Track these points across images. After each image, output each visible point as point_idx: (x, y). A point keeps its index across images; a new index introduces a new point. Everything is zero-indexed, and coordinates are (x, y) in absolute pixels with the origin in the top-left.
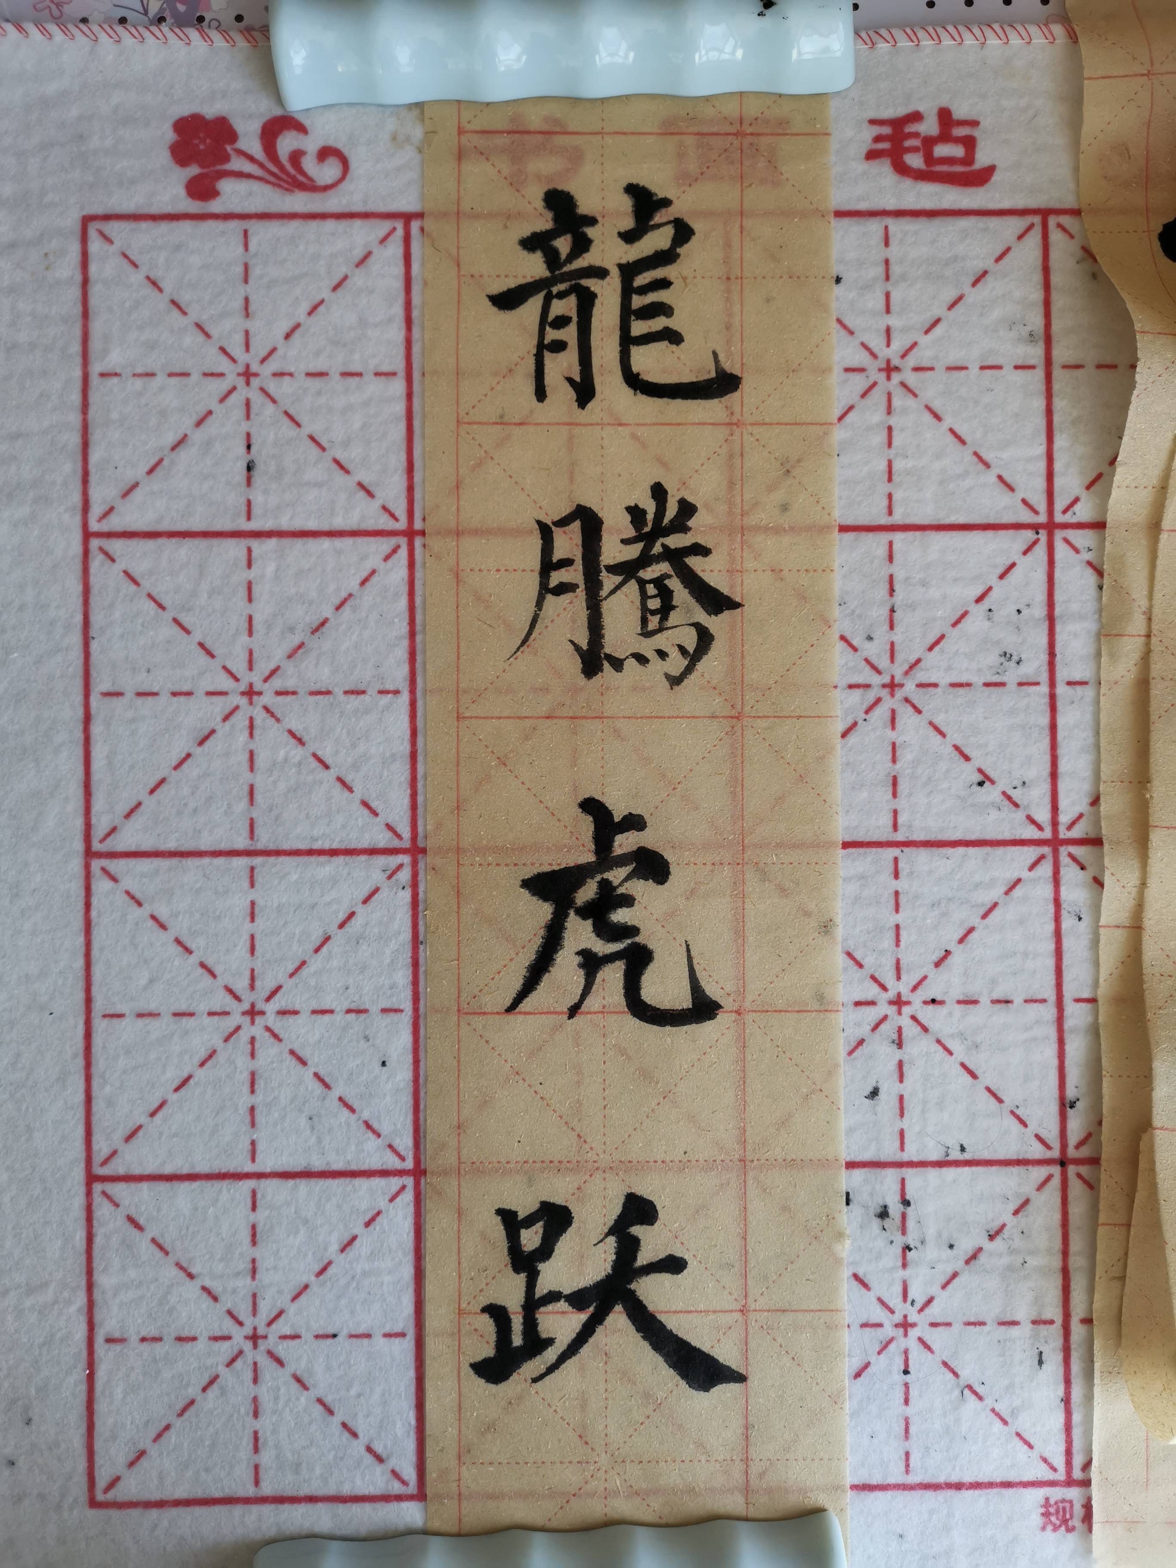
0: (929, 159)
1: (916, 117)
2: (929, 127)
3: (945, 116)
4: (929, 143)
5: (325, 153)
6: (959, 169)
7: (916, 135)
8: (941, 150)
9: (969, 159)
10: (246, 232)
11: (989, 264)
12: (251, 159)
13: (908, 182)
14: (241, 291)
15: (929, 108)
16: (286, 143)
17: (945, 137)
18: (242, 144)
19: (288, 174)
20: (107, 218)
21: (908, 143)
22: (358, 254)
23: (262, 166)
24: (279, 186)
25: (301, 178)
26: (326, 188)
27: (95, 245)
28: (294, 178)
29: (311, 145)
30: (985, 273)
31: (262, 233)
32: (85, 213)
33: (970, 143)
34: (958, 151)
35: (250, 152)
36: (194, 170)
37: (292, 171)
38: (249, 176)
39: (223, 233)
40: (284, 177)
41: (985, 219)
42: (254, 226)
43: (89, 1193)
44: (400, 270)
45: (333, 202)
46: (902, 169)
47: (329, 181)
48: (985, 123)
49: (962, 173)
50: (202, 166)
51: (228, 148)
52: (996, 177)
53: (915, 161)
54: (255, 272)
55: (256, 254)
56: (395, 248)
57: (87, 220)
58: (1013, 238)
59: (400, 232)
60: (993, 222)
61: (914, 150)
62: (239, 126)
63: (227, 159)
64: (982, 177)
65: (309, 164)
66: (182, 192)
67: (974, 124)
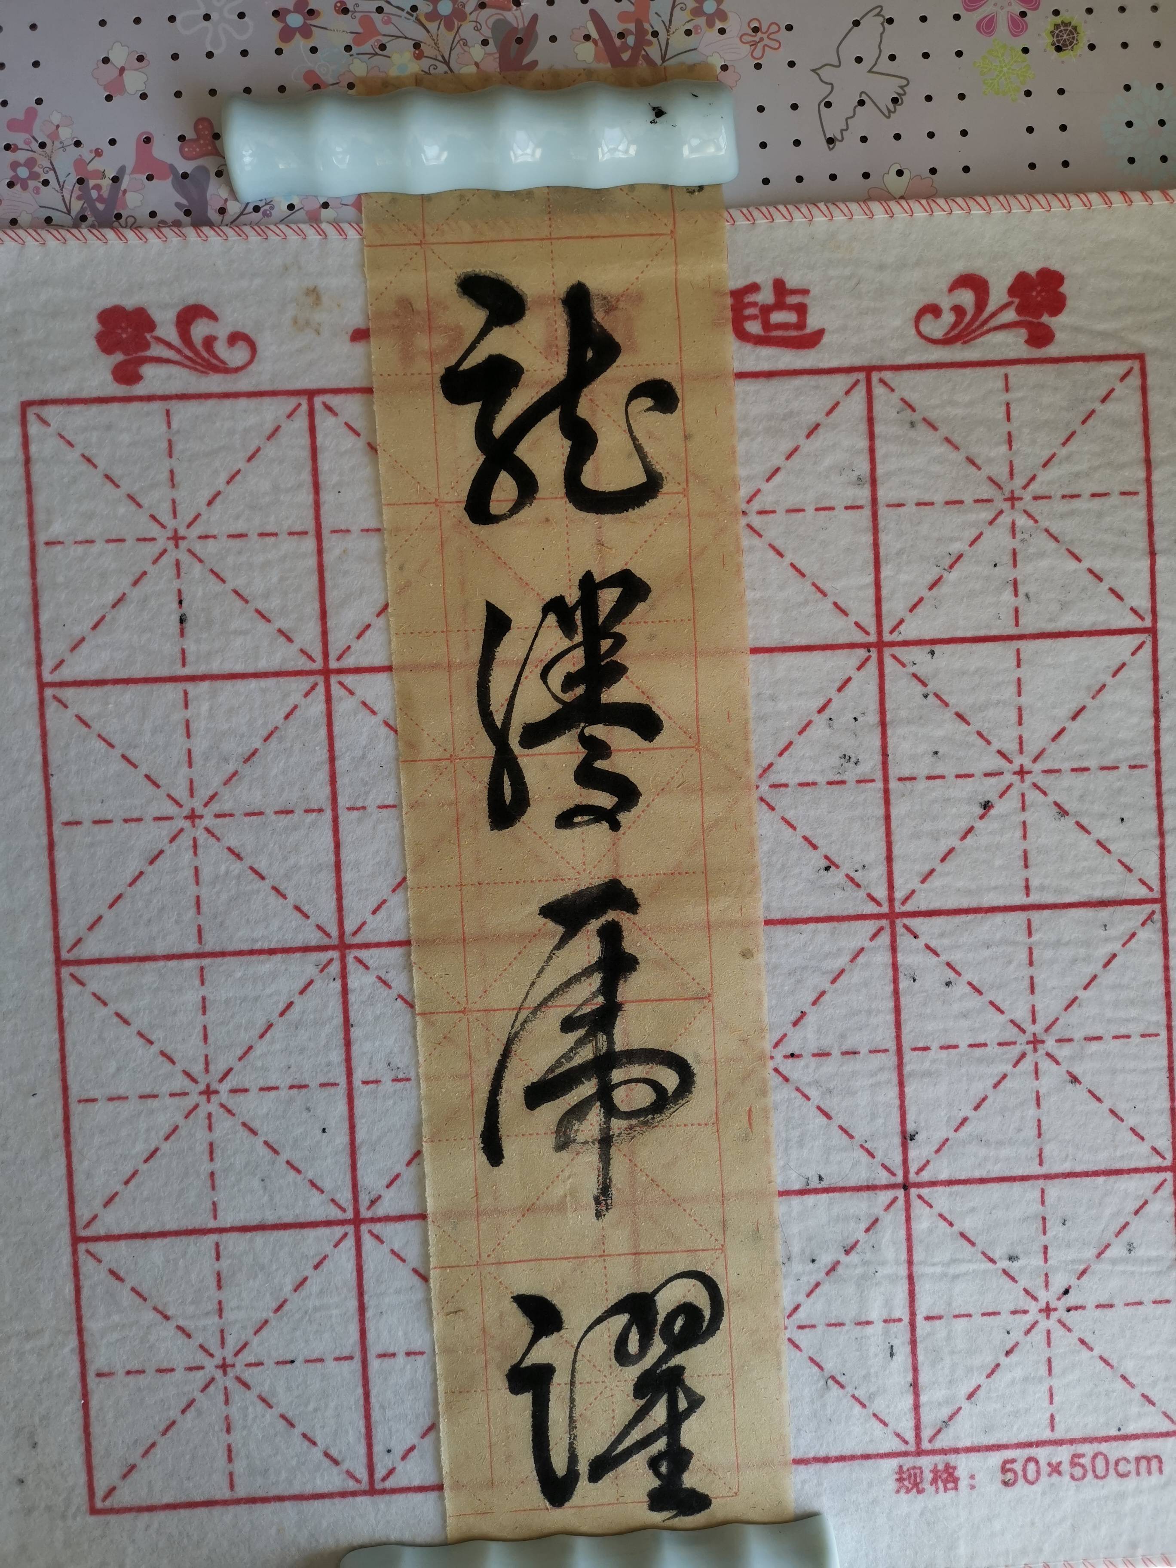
0: (767, 325)
1: (754, 288)
2: (766, 296)
3: (779, 286)
4: (766, 310)
5: (235, 338)
6: (794, 333)
7: (754, 304)
8: (777, 317)
9: (801, 325)
10: (168, 412)
11: (820, 417)
12: (169, 345)
13: (748, 348)
14: (167, 464)
15: (764, 279)
16: (200, 330)
17: (779, 305)
18: (160, 332)
19: (203, 359)
20: (43, 402)
21: (748, 312)
22: (269, 427)
23: (179, 351)
24: (196, 370)
25: (214, 361)
26: (237, 370)
27: (34, 428)
28: (207, 361)
29: (222, 331)
30: (817, 426)
31: (183, 412)
32: (24, 399)
33: (801, 310)
34: (791, 317)
35: (167, 339)
36: (119, 357)
37: (205, 355)
38: (168, 361)
39: (148, 414)
40: (199, 361)
41: (816, 377)
42: (176, 406)
43: (75, 1252)
44: (306, 441)
45: (243, 383)
46: (742, 335)
47: (240, 364)
48: (815, 291)
49: (796, 337)
50: (126, 353)
51: (148, 336)
52: (826, 339)
53: (754, 327)
54: (178, 447)
55: (178, 432)
56: (301, 422)
57: (25, 406)
58: (842, 393)
59: (305, 407)
60: (824, 380)
61: (754, 317)
62: (157, 315)
63: (147, 346)
64: (813, 340)
65: (221, 349)
66: (110, 377)
67: (805, 292)
